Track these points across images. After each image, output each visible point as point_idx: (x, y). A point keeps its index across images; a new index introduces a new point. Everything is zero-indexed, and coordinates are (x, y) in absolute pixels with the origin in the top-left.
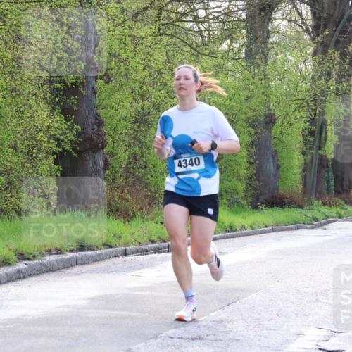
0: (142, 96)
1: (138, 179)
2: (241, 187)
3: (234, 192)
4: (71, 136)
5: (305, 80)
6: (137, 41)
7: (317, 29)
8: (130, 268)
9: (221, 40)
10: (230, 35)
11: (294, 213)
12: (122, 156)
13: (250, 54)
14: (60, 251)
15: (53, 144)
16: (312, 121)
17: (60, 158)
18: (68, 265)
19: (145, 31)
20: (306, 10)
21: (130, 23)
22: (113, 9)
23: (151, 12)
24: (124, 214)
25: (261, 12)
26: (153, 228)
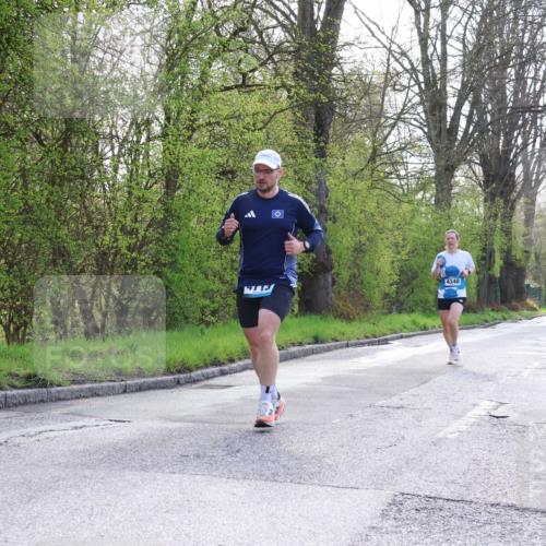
0: (359, 232)
1: (357, 292)
3: (427, 301)
4: (308, 261)
5: (478, 219)
6: (356, 193)
7: (487, 183)
8: (349, 357)
9: (417, 191)
10: (423, 188)
12: (345, 275)
13: (438, 202)
14: (301, 344)
16: (484, 250)
17: (301, 277)
18: (306, 354)
19: (361, 185)
20: (479, 170)
21: (351, 180)
22: (338, 170)
23: (366, 172)
24: (347, 317)
25: (446, 172)
26: (367, 327)
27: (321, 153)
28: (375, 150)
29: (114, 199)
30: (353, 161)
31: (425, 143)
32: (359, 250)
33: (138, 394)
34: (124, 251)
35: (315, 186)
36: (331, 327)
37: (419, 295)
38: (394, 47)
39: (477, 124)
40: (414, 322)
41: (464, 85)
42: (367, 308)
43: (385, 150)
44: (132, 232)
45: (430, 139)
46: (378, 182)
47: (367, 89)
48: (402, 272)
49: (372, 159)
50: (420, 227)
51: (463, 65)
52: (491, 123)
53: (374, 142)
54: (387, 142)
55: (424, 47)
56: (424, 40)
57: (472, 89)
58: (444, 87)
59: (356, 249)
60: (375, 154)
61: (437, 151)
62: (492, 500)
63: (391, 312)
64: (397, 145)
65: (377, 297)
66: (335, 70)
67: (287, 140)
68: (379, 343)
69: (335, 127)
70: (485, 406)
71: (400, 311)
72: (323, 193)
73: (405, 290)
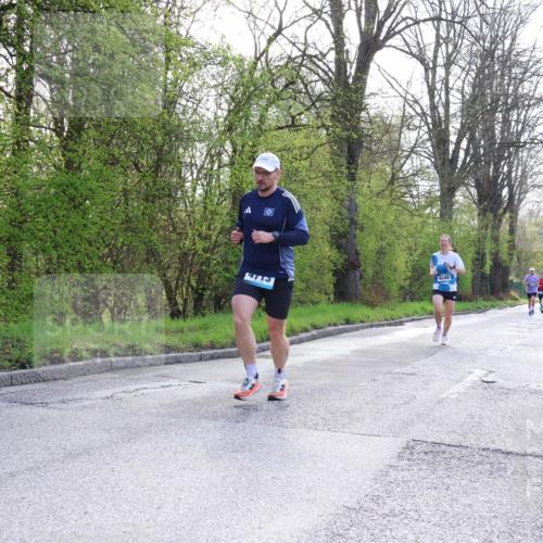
0: (381, 238)
1: (379, 285)
4: (341, 261)
5: (473, 230)
6: (379, 208)
7: (480, 200)
8: (375, 335)
9: (425, 208)
10: (431, 205)
11: (467, 305)
12: (370, 271)
13: (442, 215)
14: (335, 325)
15: (332, 265)
16: (478, 253)
17: (335, 273)
18: (340, 332)
19: (383, 203)
20: (474, 191)
21: (375, 198)
22: (365, 190)
23: (387, 192)
24: (371, 304)
25: (448, 192)
26: (387, 312)
27: (352, 177)
28: (393, 175)
29: (193, 212)
30: (376, 183)
31: (432, 170)
32: (381, 252)
33: (211, 362)
34: (200, 252)
35: (347, 203)
36: (359, 312)
38: (409, 97)
39: (473, 156)
40: (423, 309)
41: (463, 125)
42: (387, 297)
43: (401, 175)
44: (206, 238)
45: (436, 167)
46: (396, 200)
47: (387, 129)
48: (414, 270)
49: (391, 182)
50: (428, 235)
51: (462, 111)
52: (483, 155)
53: (393, 168)
54: (403, 168)
55: (432, 97)
56: (431, 91)
57: (469, 129)
58: (447, 128)
59: (378, 253)
60: (394, 178)
61: (441, 176)
62: (483, 445)
63: (405, 300)
64: (411, 172)
65: (394, 289)
66: (363, 114)
67: (326, 167)
68: (396, 324)
69: (363, 157)
70: (478, 374)
71: (412, 300)
72: (353, 208)
73: (416, 283)
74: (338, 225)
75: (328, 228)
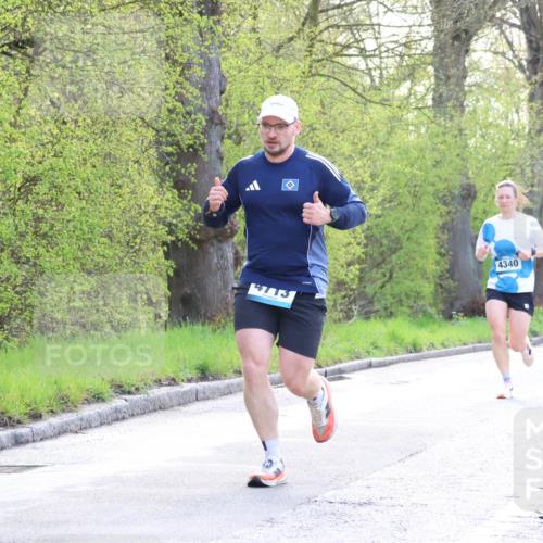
2: (428, 288)
3: (418, 295)
4: (187, 219)
6: (279, 84)
9: (398, 81)
10: (411, 74)
13: (439, 101)
14: (173, 382)
15: (163, 231)
17: (172, 250)
18: (184, 401)
19: (290, 70)
20: (518, 38)
21: (269, 59)
22: (245, 40)
23: (299, 44)
27: (210, 6)
30: (273, 21)
35: (198, 72)
37: (403, 284)
40: (394, 337)
46: (324, 63)
48: (370, 239)
49: (312, 18)
50: (404, 152)
63: (349, 318)
71: (367, 315)
72: (214, 85)
73: (376, 274)
74: (177, 128)
75: (150, 134)
